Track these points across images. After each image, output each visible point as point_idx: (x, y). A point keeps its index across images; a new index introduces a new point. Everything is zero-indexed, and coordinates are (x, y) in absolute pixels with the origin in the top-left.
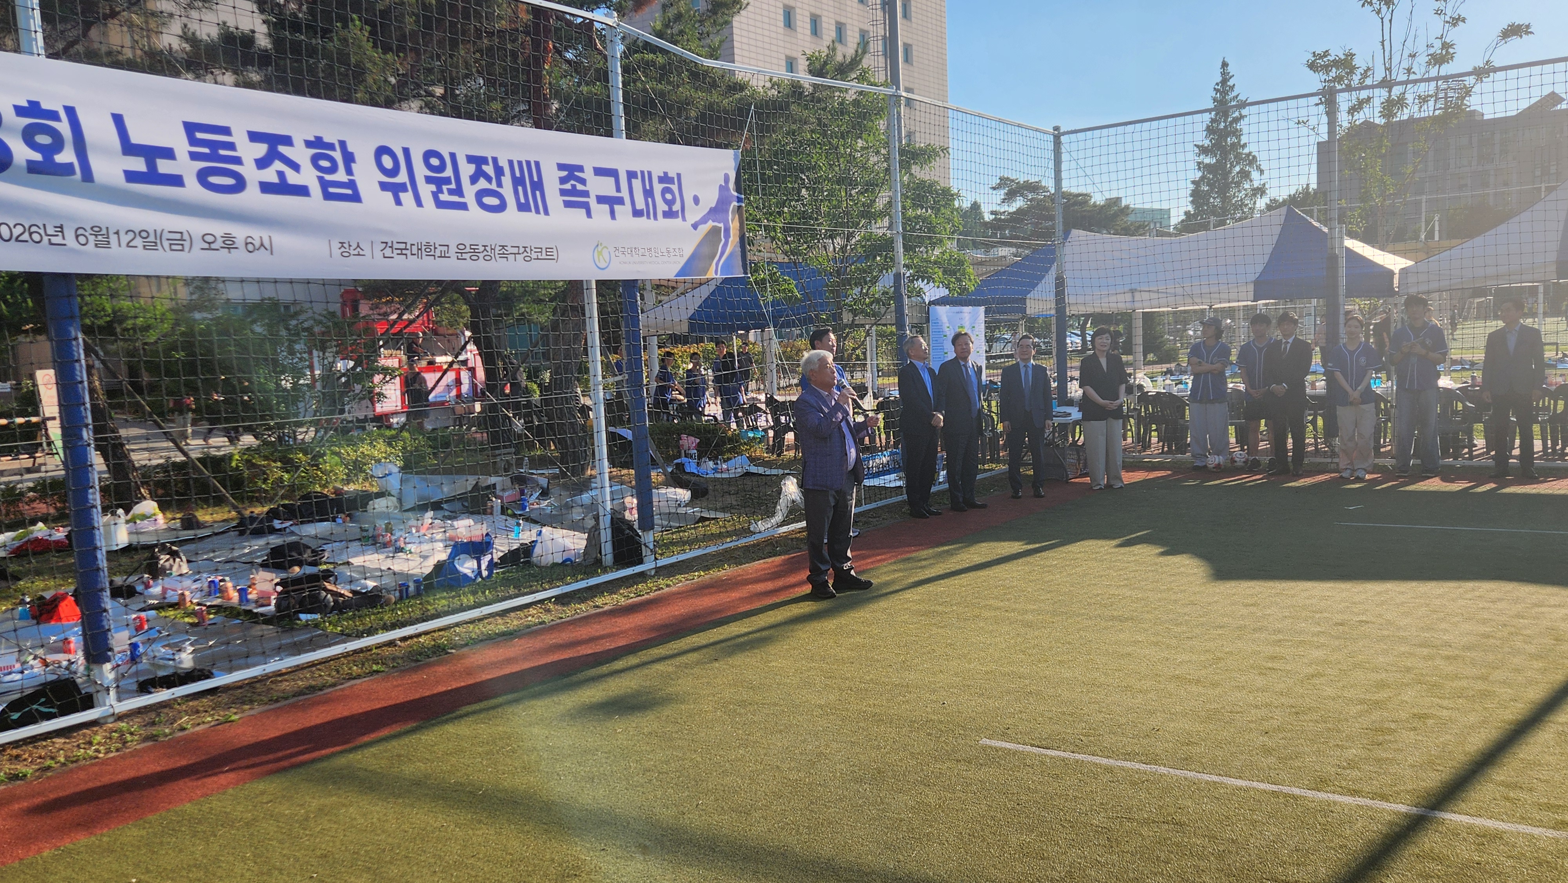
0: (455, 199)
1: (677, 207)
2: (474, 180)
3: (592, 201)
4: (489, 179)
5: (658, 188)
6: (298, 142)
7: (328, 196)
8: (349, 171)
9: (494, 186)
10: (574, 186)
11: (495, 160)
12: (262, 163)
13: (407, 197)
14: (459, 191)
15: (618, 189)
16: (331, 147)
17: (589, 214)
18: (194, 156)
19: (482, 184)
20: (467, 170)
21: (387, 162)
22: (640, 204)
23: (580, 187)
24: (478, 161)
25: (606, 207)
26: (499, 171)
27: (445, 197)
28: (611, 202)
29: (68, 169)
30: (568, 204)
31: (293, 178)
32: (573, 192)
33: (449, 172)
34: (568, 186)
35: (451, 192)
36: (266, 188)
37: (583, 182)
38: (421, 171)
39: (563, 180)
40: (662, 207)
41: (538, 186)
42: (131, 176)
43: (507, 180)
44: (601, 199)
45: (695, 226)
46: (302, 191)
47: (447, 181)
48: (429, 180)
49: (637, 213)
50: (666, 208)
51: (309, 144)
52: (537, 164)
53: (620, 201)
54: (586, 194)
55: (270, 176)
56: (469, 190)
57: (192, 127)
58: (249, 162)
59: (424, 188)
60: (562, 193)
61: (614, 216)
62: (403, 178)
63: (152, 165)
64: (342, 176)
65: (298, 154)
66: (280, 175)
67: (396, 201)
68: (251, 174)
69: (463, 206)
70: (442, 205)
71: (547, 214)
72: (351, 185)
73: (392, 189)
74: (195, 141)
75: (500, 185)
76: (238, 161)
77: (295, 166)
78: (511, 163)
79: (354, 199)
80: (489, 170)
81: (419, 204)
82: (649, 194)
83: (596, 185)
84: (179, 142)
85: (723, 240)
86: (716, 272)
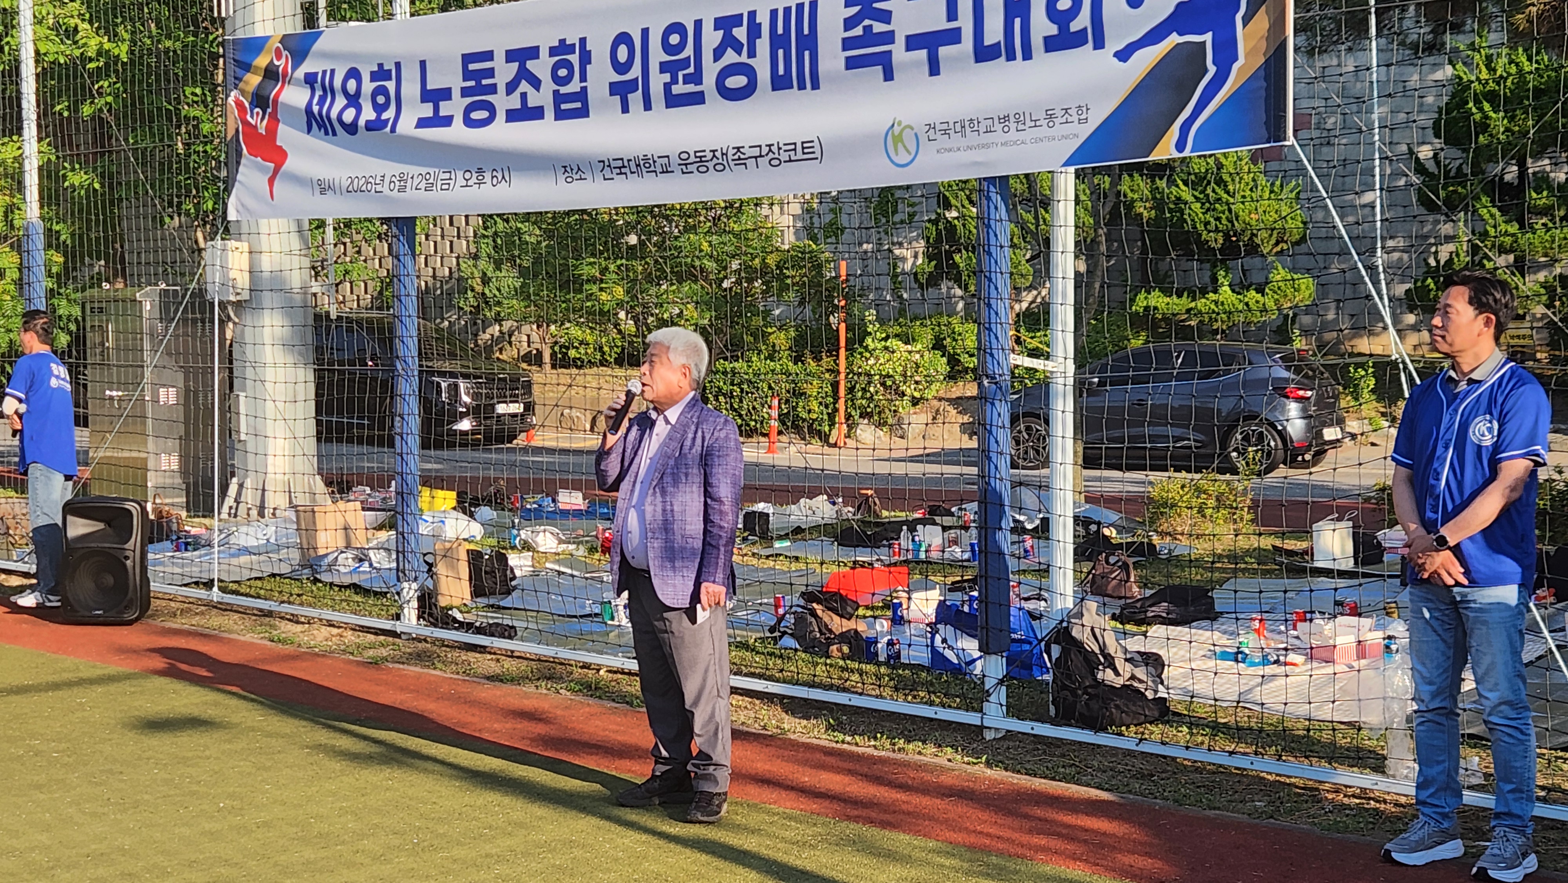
0: (691, 88)
1: (1082, 21)
2: (718, 54)
3: (898, 50)
4: (739, 48)
6: (544, 53)
7: (560, 115)
8: (583, 78)
9: (744, 58)
10: (868, 28)
11: (752, 14)
12: (511, 88)
13: (635, 99)
14: (696, 78)
15: (952, 15)
16: (571, 49)
17: (888, 73)
18: (465, 92)
19: (730, 57)
20: (712, 38)
21: (622, 53)
22: (994, 33)
23: (879, 27)
24: (725, 23)
25: (922, 54)
26: (754, 31)
27: (679, 89)
28: (935, 42)
30: (852, 64)
31: (533, 98)
32: (869, 38)
33: (689, 51)
34: (858, 31)
35: (687, 80)
37: (886, 16)
38: (657, 55)
39: (849, 23)
40: (1044, 29)
41: (809, 42)
42: (422, 123)
43: (763, 45)
44: (913, 42)
45: (1123, 55)
46: (537, 113)
47: (686, 62)
48: (664, 67)
49: (983, 54)
50: (1053, 30)
51: (553, 52)
52: (813, 6)
53: (953, 37)
54: (889, 37)
55: (515, 102)
56: (711, 70)
57: (467, 59)
58: (501, 88)
59: (658, 81)
60: (847, 44)
61: (934, 69)
62: (635, 72)
63: (436, 109)
64: (574, 86)
65: (541, 67)
66: (524, 96)
67: (625, 109)
68: (502, 102)
69: (698, 99)
70: (673, 101)
71: (815, 86)
72: (582, 95)
73: (622, 91)
74: (467, 75)
75: (752, 54)
76: (493, 89)
77: (536, 83)
78: (774, 13)
79: (583, 112)
80: (741, 33)
81: (648, 106)
82: (1017, 9)
83: (910, 18)
84: (456, 81)
85: (1212, 69)
86: (1180, 145)
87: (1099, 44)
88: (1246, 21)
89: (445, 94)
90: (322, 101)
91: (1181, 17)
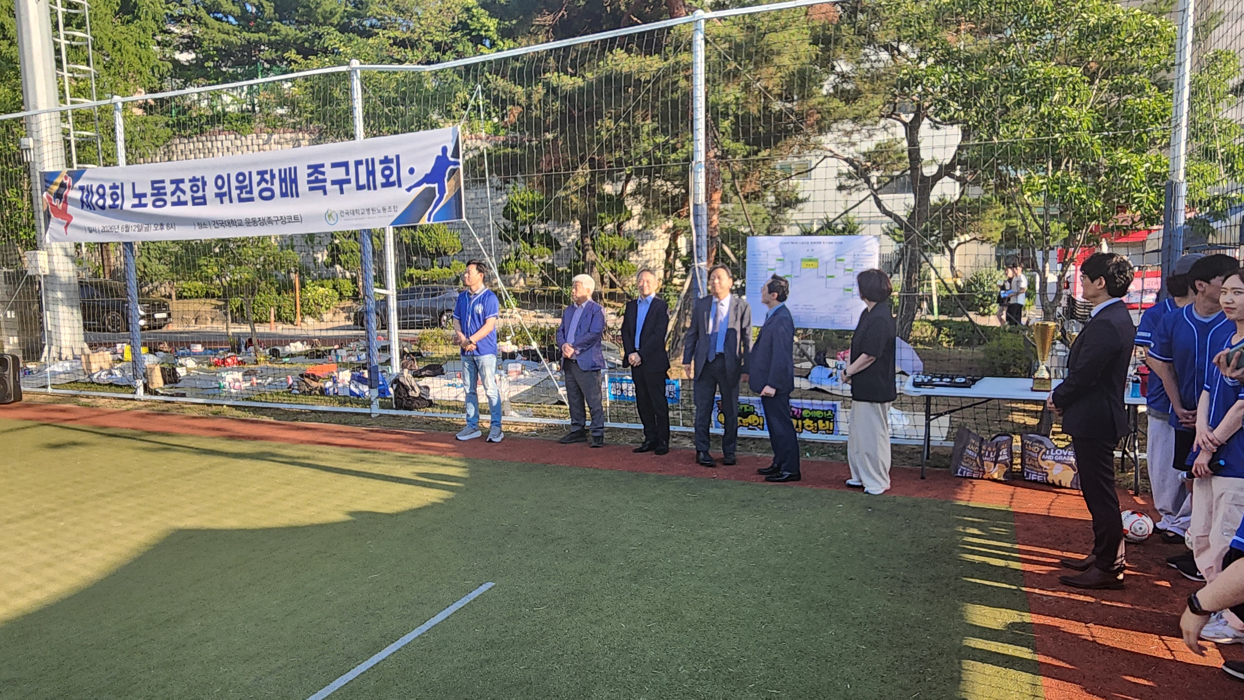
0: (249, 196)
1: (394, 178)
2: (259, 184)
3: (328, 185)
4: (267, 182)
5: (379, 168)
6: (187, 181)
7: (194, 204)
8: (204, 190)
9: (269, 185)
10: (317, 177)
11: (271, 171)
12: (173, 194)
13: (226, 199)
14: (251, 192)
15: (347, 173)
16: (198, 180)
17: (325, 193)
18: (153, 195)
19: (264, 185)
20: (256, 178)
21: (220, 182)
22: (363, 181)
23: (321, 177)
24: (261, 173)
25: (337, 187)
26: (273, 176)
27: (244, 196)
28: (340, 183)
29: (118, 207)
30: (311, 189)
31: (183, 198)
32: (317, 180)
33: (247, 182)
34: (313, 178)
35: (247, 193)
36: (174, 204)
37: (323, 173)
38: (234, 183)
39: (310, 175)
40: (380, 179)
41: (294, 181)
42: (133, 207)
43: (277, 181)
44: (334, 182)
45: (409, 190)
46: (185, 203)
47: (246, 187)
48: (237, 188)
49: (360, 188)
50: (384, 181)
51: (190, 181)
52: (295, 168)
53: (348, 181)
54: (324, 181)
55: (175, 199)
56: (256, 190)
57: (153, 182)
58: (169, 194)
59: (235, 193)
60: (309, 182)
61: (342, 192)
62: (225, 189)
63: (140, 201)
64: (200, 194)
65: (186, 186)
66: (179, 197)
67: (222, 202)
68: (169, 199)
69: (252, 199)
70: (241, 200)
71: (297, 196)
72: (204, 197)
73: (220, 196)
74: (153, 188)
75: (272, 184)
76: (165, 194)
77: (184, 192)
78: (280, 171)
79: (205, 203)
80: (267, 177)
81: (231, 201)
82: (371, 173)
83: (332, 174)
84: (149, 191)
85: (438, 196)
86: (429, 220)
87: (400, 186)
88: (448, 180)
89: (144, 195)
90: (87, 196)
91: (427, 179)
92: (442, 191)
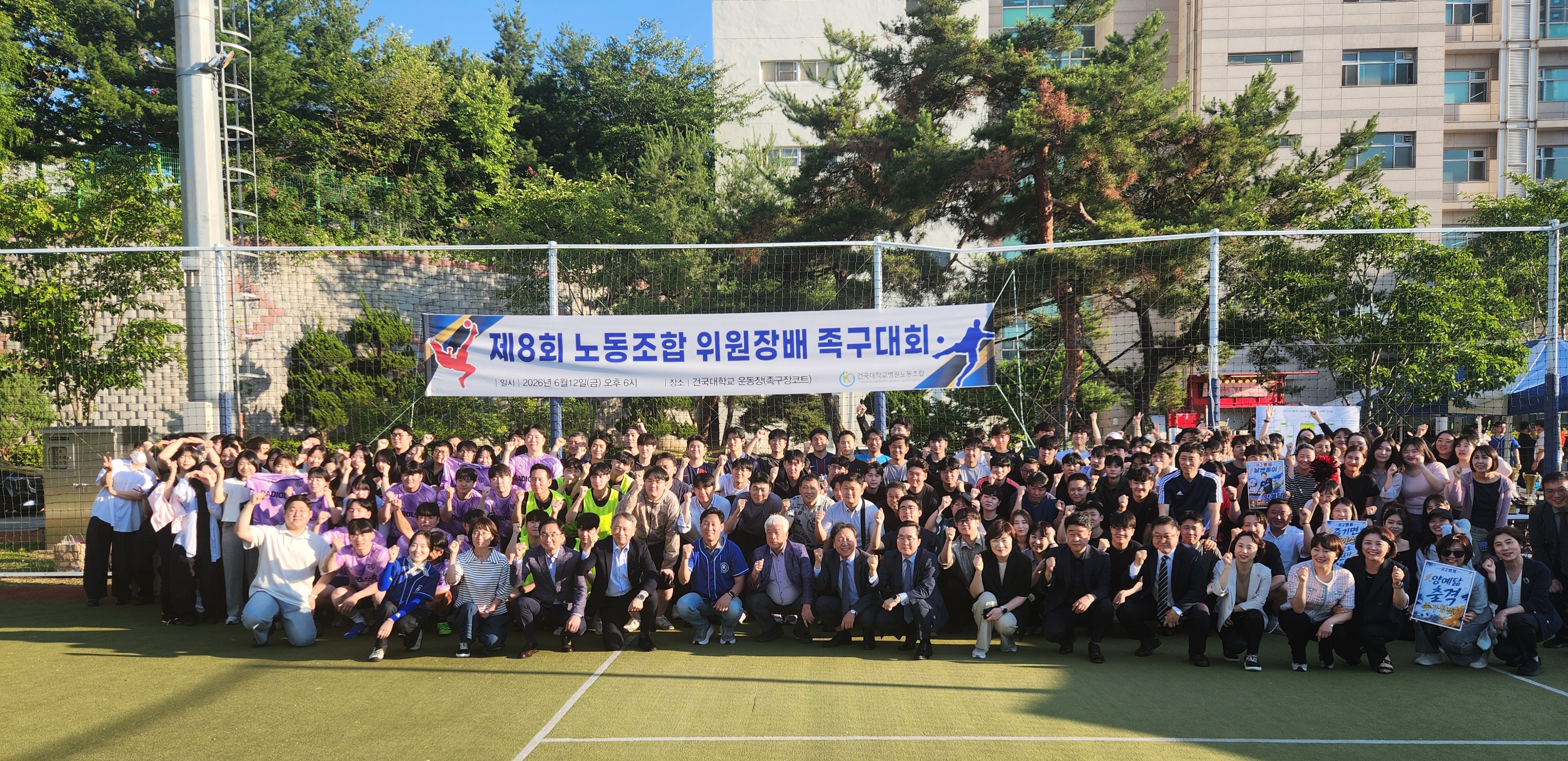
0: (743, 354)
1: (921, 345)
2: (757, 344)
3: (844, 349)
4: (767, 342)
5: (903, 335)
6: (658, 336)
7: (666, 360)
8: (681, 346)
9: (770, 346)
10: (830, 341)
11: (773, 331)
12: (637, 348)
13: (712, 357)
14: (746, 350)
15: (867, 338)
16: (675, 336)
17: (840, 356)
18: (606, 348)
19: (763, 345)
20: (753, 338)
21: (704, 340)
22: (885, 348)
23: (834, 340)
24: (761, 333)
25: (855, 351)
26: (775, 337)
27: (736, 354)
28: (859, 347)
29: (554, 358)
30: (824, 352)
31: (650, 353)
32: (830, 343)
33: (741, 341)
34: (826, 341)
35: (741, 351)
36: (636, 359)
37: (839, 337)
38: (723, 341)
39: (821, 338)
40: (904, 346)
41: (803, 343)
42: (578, 359)
43: (780, 342)
44: (850, 347)
45: (936, 356)
46: (654, 358)
47: (740, 345)
48: (727, 346)
49: (882, 353)
50: (909, 348)
51: (663, 336)
52: (804, 331)
53: (868, 346)
54: (840, 344)
55: (639, 353)
56: (753, 350)
57: (608, 335)
58: (630, 348)
59: (724, 352)
60: (820, 345)
61: (861, 356)
62: (712, 346)
63: (587, 353)
64: (677, 349)
65: (657, 341)
66: (645, 352)
67: (705, 359)
68: (630, 353)
69: (747, 358)
70: (732, 358)
71: (807, 358)
72: (681, 354)
73: (705, 354)
74: (608, 341)
75: (774, 344)
76: (626, 348)
77: (653, 347)
78: (785, 333)
79: (682, 359)
80: (769, 337)
81: (718, 358)
82: (894, 340)
83: (847, 339)
84: (601, 342)
85: (968, 363)
87: (927, 353)
88: (980, 350)
89: (595, 348)
90: (504, 346)
91: (957, 348)
92: (973, 358)
